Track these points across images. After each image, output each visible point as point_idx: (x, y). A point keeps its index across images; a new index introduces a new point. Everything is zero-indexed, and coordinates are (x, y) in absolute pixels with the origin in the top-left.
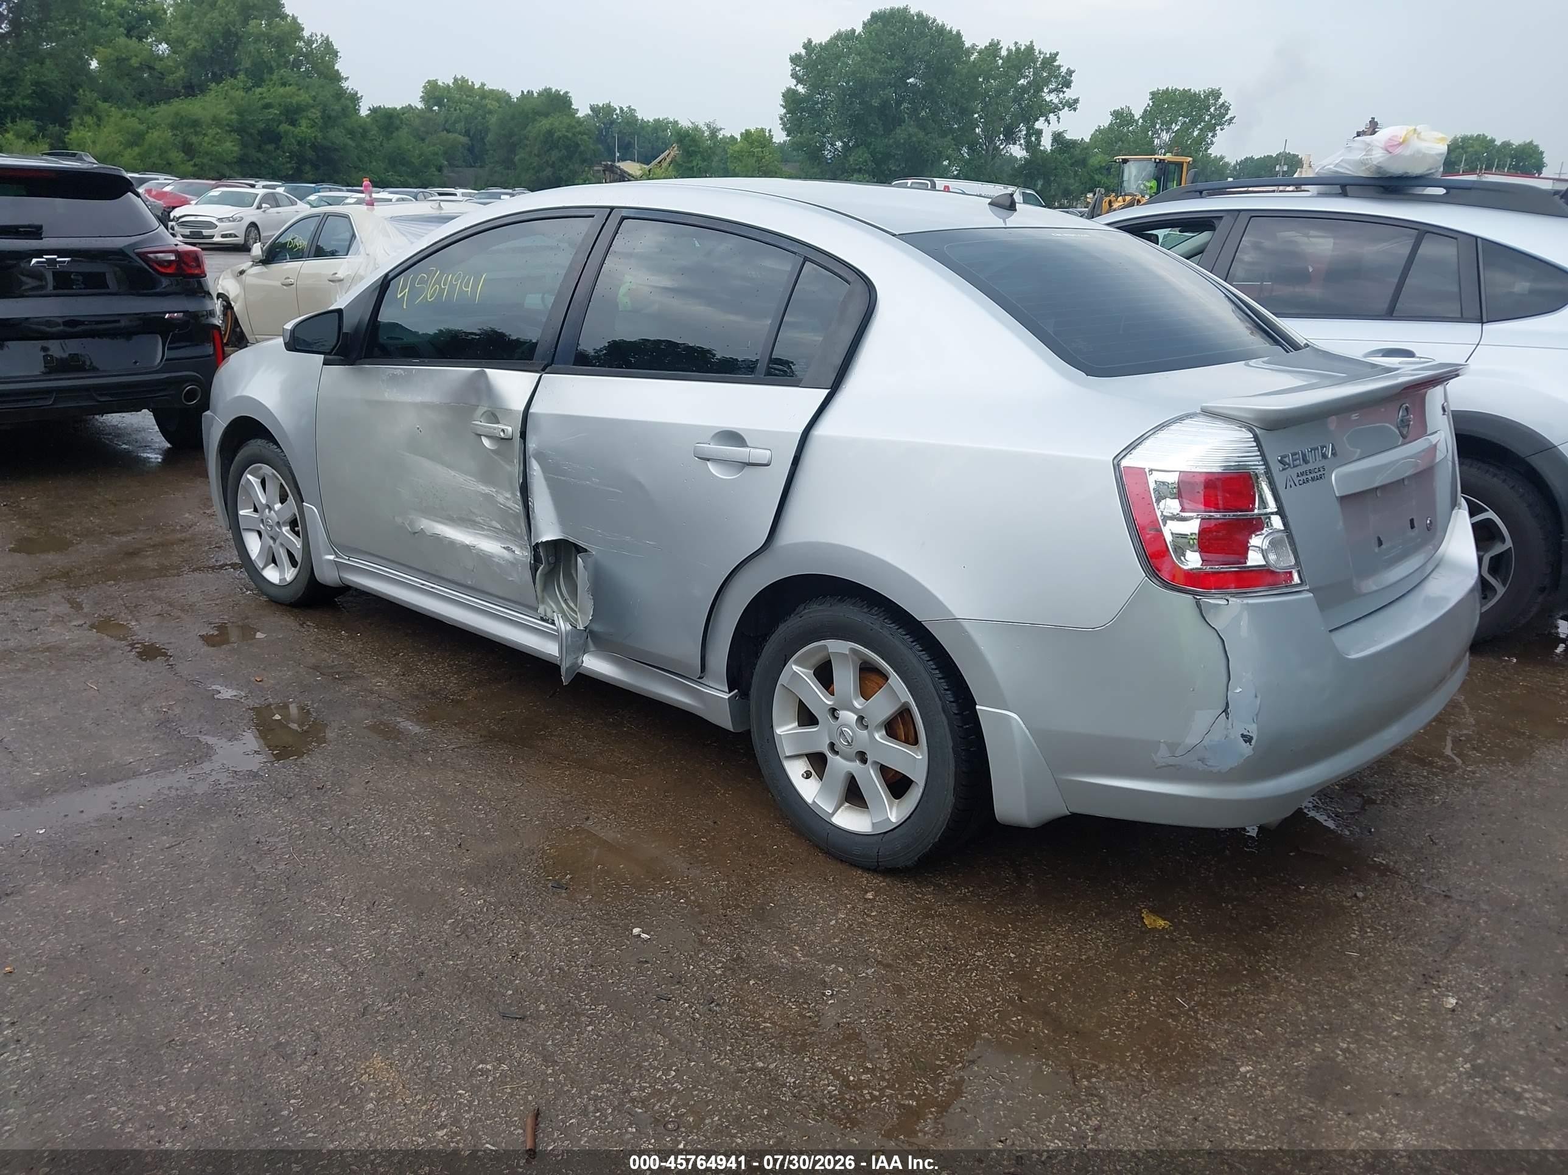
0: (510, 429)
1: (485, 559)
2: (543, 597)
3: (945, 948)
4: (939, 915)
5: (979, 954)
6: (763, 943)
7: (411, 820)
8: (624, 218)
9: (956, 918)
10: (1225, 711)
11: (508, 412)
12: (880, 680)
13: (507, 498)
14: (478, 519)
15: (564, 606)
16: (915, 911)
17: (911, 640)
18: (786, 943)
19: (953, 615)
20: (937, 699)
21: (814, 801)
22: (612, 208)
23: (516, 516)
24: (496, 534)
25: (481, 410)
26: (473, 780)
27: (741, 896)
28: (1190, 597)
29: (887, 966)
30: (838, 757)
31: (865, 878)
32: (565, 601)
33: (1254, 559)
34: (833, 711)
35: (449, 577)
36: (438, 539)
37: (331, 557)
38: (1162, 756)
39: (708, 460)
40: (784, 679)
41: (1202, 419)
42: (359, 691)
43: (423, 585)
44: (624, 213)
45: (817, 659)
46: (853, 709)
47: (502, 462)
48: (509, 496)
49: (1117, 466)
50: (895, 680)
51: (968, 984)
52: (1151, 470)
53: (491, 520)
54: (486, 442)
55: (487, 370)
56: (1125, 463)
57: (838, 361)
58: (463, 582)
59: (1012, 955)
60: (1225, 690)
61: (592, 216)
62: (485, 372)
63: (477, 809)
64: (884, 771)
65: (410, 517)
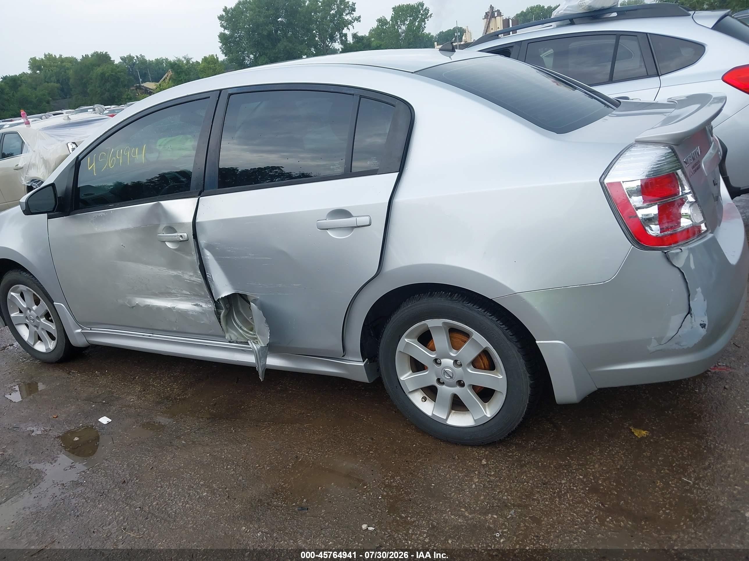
0: (185, 234)
1: (183, 314)
2: (227, 329)
3: (544, 484)
4: (528, 463)
5: (563, 482)
6: (442, 512)
7: (190, 488)
8: (230, 95)
9: (538, 462)
10: (689, 312)
11: (182, 225)
12: (464, 338)
13: (191, 276)
14: (173, 291)
15: (241, 331)
16: (514, 464)
17: (483, 311)
18: (455, 509)
19: (513, 291)
20: (508, 342)
21: (433, 414)
22: (221, 91)
23: (200, 285)
24: (186, 298)
25: (162, 227)
26: (216, 449)
27: (412, 484)
28: (660, 252)
29: (519, 506)
30: (444, 386)
31: (475, 452)
32: (241, 328)
33: (685, 223)
34: (436, 361)
35: (160, 328)
36: (149, 308)
37: (79, 331)
38: (653, 346)
39: (327, 229)
40: (400, 347)
41: (639, 146)
42: (122, 408)
43: (143, 335)
44: (230, 92)
45: (418, 333)
46: (450, 357)
47: (183, 255)
48: (192, 274)
49: (602, 184)
50: (476, 336)
51: (570, 504)
52: (623, 182)
53: (182, 290)
54: (169, 245)
55: (162, 202)
56: (607, 181)
57: (400, 154)
58: (170, 329)
59: (581, 477)
60: (687, 301)
61: (209, 97)
62: (160, 204)
63: (227, 469)
64: (474, 388)
65: (128, 298)
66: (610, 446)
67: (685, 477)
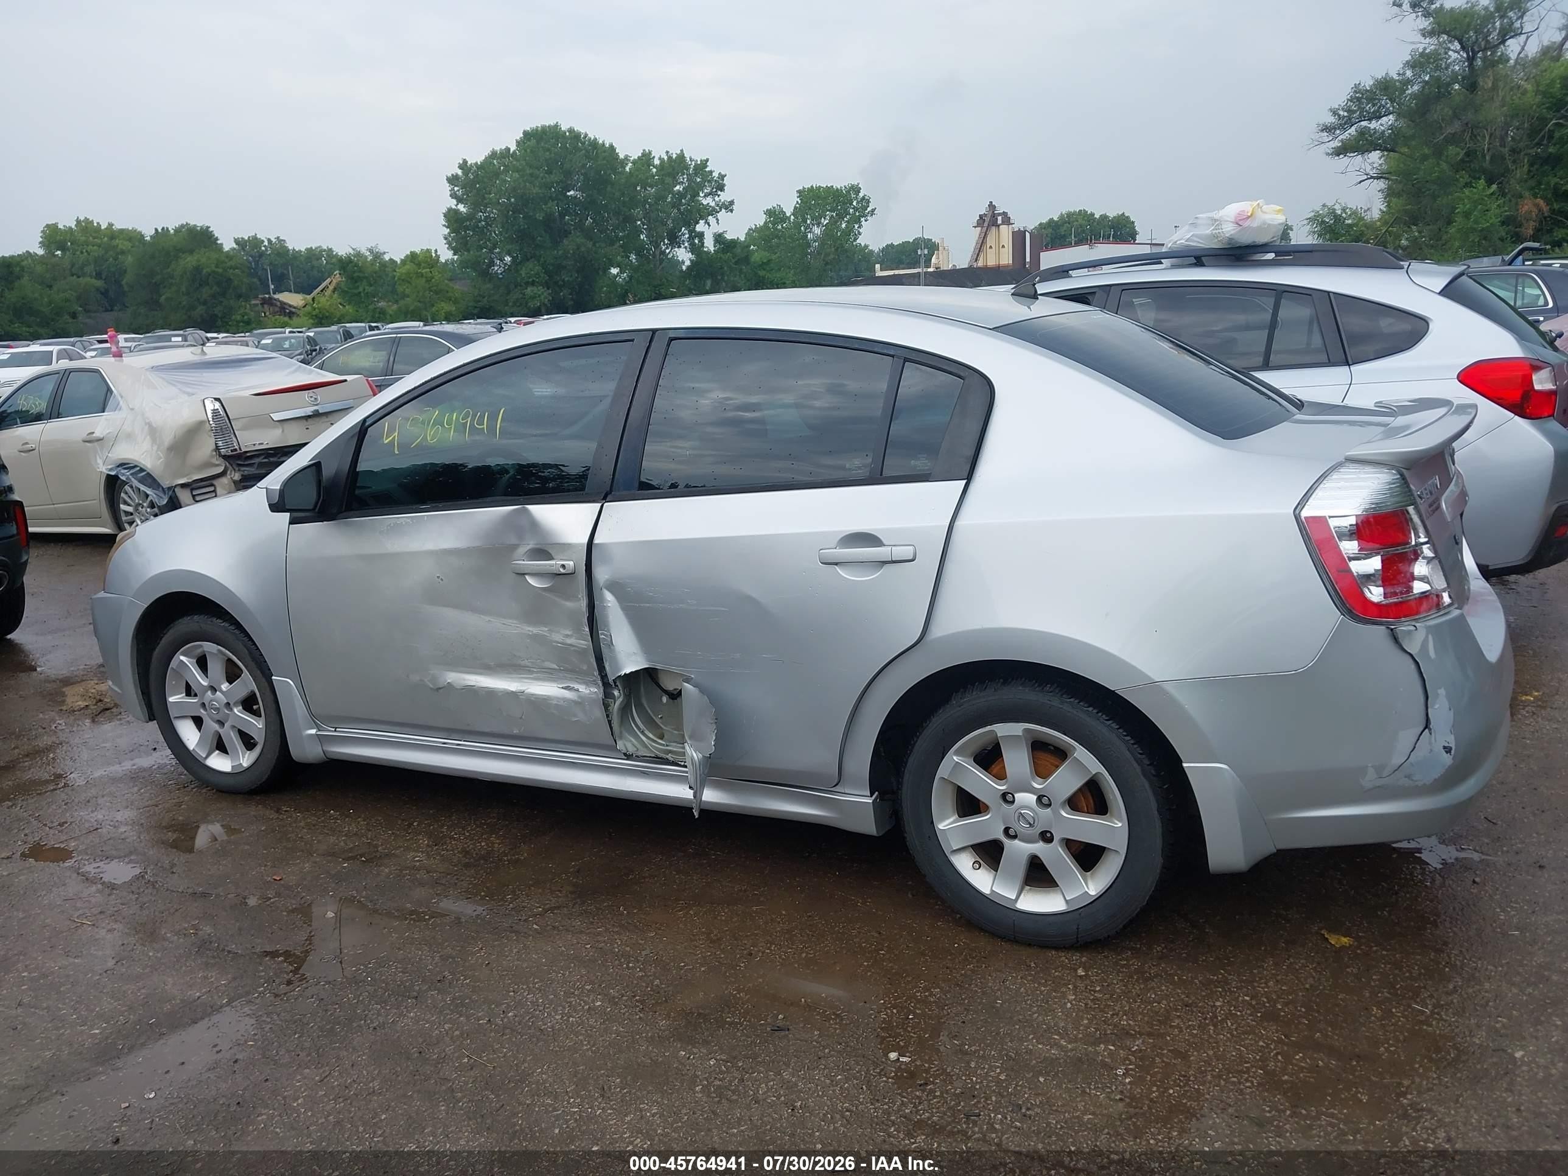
0: (571, 563)
1: (538, 704)
2: (621, 732)
3: (1186, 1006)
4: (1156, 976)
5: (1218, 1004)
6: (1021, 1040)
7: (568, 994)
8: (672, 339)
9: (1172, 975)
10: (1427, 726)
11: (565, 547)
12: (1052, 759)
13: (567, 636)
14: (526, 662)
15: (644, 738)
16: (1132, 977)
17: (1095, 711)
18: (1042, 1035)
19: (1149, 678)
20: (1135, 765)
21: (992, 891)
22: (654, 331)
23: (582, 652)
24: (549, 675)
25: (522, 550)
26: (600, 938)
27: (964, 1000)
28: (1383, 627)
29: (1150, 1035)
30: (1016, 841)
31: (1064, 957)
32: (643, 733)
33: (1419, 587)
34: (1007, 798)
35: (487, 730)
36: (472, 692)
37: (313, 731)
38: (1369, 780)
39: (836, 564)
40: (944, 770)
41: (1351, 465)
42: (401, 870)
43: (444, 743)
44: (672, 334)
45: (975, 748)
46: (1032, 790)
47: (557, 599)
48: (569, 633)
49: (1297, 518)
50: (1081, 753)
51: (1232, 1035)
52: (1330, 517)
53: (543, 661)
54: (530, 580)
55: (529, 507)
56: (1306, 513)
57: (970, 452)
58: (506, 731)
59: (1247, 998)
60: (1423, 707)
61: (632, 340)
62: (527, 510)
63: (628, 968)
64: (1069, 844)
65: (432, 672)
66: (1290, 956)
67: (1417, 1003)
